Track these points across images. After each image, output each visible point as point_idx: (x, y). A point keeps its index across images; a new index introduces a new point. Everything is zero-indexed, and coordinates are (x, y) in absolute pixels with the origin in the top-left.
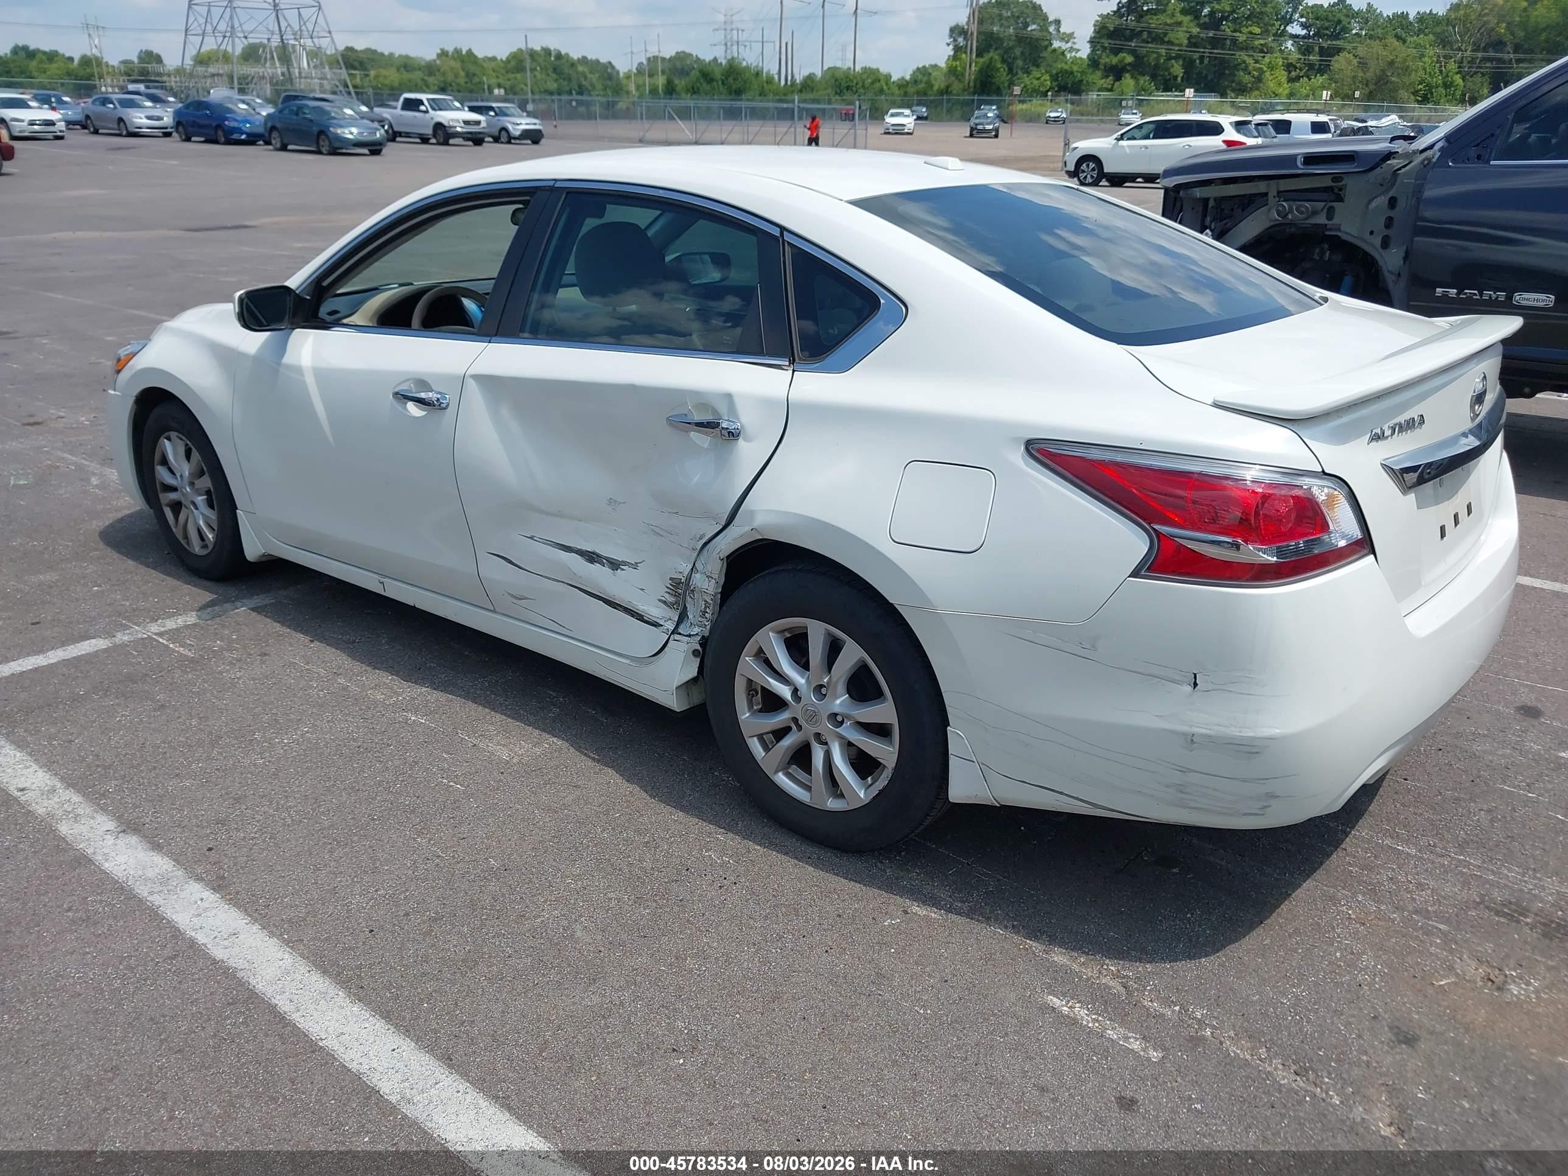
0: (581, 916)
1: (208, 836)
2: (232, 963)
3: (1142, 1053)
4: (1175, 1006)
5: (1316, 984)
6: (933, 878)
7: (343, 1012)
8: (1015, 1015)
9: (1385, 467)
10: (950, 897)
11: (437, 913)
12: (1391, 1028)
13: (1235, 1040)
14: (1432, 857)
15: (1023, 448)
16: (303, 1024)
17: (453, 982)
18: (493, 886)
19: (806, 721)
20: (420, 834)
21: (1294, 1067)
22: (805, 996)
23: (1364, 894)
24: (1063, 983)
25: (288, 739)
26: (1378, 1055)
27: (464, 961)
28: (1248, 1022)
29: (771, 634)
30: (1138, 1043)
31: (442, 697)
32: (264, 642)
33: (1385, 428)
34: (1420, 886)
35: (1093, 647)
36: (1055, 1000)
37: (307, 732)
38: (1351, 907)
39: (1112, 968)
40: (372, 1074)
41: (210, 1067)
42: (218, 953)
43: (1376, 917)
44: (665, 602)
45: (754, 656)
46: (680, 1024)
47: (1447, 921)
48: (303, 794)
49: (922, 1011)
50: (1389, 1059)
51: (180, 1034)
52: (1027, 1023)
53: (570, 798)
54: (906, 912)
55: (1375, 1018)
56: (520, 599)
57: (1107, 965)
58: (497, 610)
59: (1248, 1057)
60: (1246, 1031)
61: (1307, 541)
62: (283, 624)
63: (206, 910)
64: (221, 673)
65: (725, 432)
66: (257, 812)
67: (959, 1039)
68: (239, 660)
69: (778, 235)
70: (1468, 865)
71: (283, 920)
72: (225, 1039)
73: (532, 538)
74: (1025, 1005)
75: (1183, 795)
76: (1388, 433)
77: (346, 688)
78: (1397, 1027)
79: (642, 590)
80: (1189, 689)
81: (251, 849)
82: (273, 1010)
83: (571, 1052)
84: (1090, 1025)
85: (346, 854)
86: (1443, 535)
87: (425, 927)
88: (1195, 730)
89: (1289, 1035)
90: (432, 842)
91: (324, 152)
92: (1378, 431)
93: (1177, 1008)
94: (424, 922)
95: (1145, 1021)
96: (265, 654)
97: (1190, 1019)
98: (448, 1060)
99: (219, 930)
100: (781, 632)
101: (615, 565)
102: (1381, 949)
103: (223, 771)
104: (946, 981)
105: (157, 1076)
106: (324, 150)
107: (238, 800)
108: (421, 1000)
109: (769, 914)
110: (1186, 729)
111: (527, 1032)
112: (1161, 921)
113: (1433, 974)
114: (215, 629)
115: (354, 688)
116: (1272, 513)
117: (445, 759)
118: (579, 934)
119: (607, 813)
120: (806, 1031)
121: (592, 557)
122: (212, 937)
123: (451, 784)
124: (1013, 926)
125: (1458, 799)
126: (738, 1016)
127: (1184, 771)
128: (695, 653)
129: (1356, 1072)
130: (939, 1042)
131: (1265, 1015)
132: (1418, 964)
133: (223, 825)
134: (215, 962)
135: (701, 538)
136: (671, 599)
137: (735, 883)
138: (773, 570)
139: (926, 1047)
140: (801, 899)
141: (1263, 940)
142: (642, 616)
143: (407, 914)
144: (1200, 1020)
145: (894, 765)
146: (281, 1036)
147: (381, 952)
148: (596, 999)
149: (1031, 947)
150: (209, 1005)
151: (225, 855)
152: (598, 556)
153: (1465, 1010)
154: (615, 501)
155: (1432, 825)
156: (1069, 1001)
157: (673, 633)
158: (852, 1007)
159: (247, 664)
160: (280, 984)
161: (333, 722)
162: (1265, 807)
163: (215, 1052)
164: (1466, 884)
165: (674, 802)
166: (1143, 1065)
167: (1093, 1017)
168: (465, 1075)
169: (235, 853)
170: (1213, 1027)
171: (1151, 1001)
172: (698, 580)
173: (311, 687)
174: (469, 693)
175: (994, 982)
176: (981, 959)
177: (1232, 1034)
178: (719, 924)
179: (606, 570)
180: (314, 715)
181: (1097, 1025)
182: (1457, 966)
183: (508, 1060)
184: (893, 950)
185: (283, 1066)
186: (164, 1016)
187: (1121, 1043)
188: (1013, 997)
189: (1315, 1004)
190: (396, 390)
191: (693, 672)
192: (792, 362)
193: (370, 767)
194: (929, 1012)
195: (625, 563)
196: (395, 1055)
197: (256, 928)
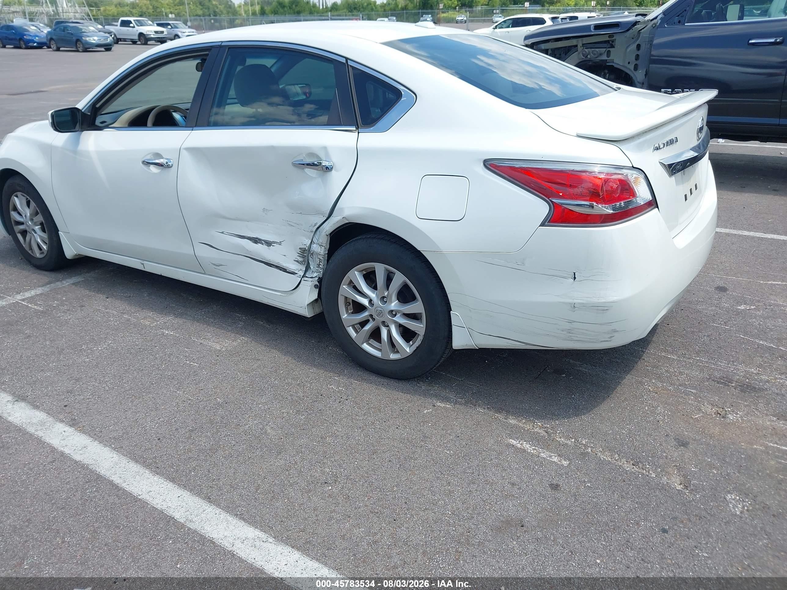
0: (269, 422)
1: (63, 399)
2: (86, 462)
3: (559, 463)
4: (572, 439)
5: (638, 423)
6: (445, 389)
7: (149, 480)
8: (494, 450)
9: (661, 163)
10: (455, 397)
11: (193, 427)
12: (675, 440)
13: (603, 452)
14: (685, 359)
15: (482, 164)
16: (128, 488)
17: (206, 461)
18: (220, 412)
19: (377, 316)
20: (178, 389)
21: (632, 462)
22: (389, 450)
23: (655, 379)
24: (515, 432)
25: (101, 347)
26: (671, 453)
27: (210, 450)
28: (608, 443)
29: (356, 272)
30: (556, 458)
31: (180, 321)
32: (82, 300)
33: (660, 144)
34: (681, 373)
35: (523, 264)
36: (513, 441)
37: (111, 343)
38: (650, 386)
39: (539, 424)
40: (169, 510)
41: (81, 514)
42: (77, 457)
43: (662, 389)
44: (297, 261)
45: (348, 285)
46: (327, 470)
47: (695, 388)
48: (113, 374)
49: (448, 452)
50: (676, 454)
51: (62, 499)
52: (500, 453)
53: (256, 365)
54: (434, 406)
55: (667, 435)
56: (219, 266)
57: (537, 423)
58: (206, 273)
59: (610, 459)
60: (608, 448)
61: (625, 202)
62: (90, 290)
63: (67, 436)
64: (59, 317)
65: (324, 168)
66: (89, 385)
67: (468, 464)
68: (68, 310)
69: (345, 62)
70: (702, 362)
71: (110, 438)
72: (87, 500)
73: (222, 233)
74: (499, 445)
75: (570, 335)
76: (662, 146)
77: (128, 320)
78: (678, 439)
79: (285, 256)
80: (572, 280)
81: (88, 404)
82: (111, 483)
83: (272, 489)
84: (532, 452)
85: (141, 402)
86: (686, 199)
87: (187, 435)
88: (575, 301)
89: (628, 447)
90: (185, 393)
91: (80, 50)
92: (657, 145)
93: (573, 440)
94: (187, 433)
95: (559, 447)
96: (83, 306)
97: (580, 444)
98: (209, 499)
99: (76, 446)
100: (361, 271)
101: (269, 244)
102: (666, 404)
103: (67, 366)
104: (458, 437)
105: (53, 522)
106: (80, 49)
107: (77, 380)
108: (190, 471)
109: (366, 413)
110: (571, 301)
111: (248, 482)
112: (560, 400)
113: (692, 413)
114: (53, 295)
115: (133, 320)
116: (609, 188)
117: (187, 351)
118: (269, 431)
119: (276, 371)
120: (391, 467)
121: (256, 241)
122: (73, 450)
123: (191, 363)
124: (488, 408)
125: (693, 332)
126: (356, 463)
127: (571, 322)
128: (316, 286)
129: (661, 461)
130: (459, 466)
131: (615, 439)
132: (684, 409)
133: (71, 393)
134: (76, 462)
135: (315, 225)
136: (300, 259)
137: (347, 400)
138: (354, 239)
139: (453, 469)
140: (381, 404)
141: (610, 405)
142: (286, 270)
143: (177, 429)
144: (585, 445)
145: (424, 334)
146: (117, 496)
147: (165, 449)
148: (282, 462)
149: (498, 417)
150: (76, 484)
151: (75, 408)
152: (260, 240)
153: (709, 428)
154: (267, 210)
155: (683, 344)
156: (520, 441)
157: (303, 277)
158: (414, 453)
159: (73, 312)
160: (113, 470)
161: (124, 337)
162: (611, 337)
163: (82, 506)
164: (702, 370)
165: (310, 363)
166: (560, 468)
167: (533, 448)
168: (218, 506)
169: (80, 407)
170: (592, 447)
171: (560, 438)
172: (316, 248)
173: (110, 321)
174: (194, 318)
175: (482, 435)
176: (474, 424)
177: (601, 449)
178: (341, 420)
179: (265, 246)
180: (113, 335)
181: (535, 451)
182: (702, 409)
183: (240, 496)
184: (430, 424)
185: (121, 510)
186: (52, 491)
187: (548, 459)
188: (492, 441)
189: (638, 432)
190: (143, 160)
191: (315, 296)
192: (358, 128)
193: (147, 358)
194: (452, 452)
195: (274, 242)
196: (180, 499)
197: (96, 443)
